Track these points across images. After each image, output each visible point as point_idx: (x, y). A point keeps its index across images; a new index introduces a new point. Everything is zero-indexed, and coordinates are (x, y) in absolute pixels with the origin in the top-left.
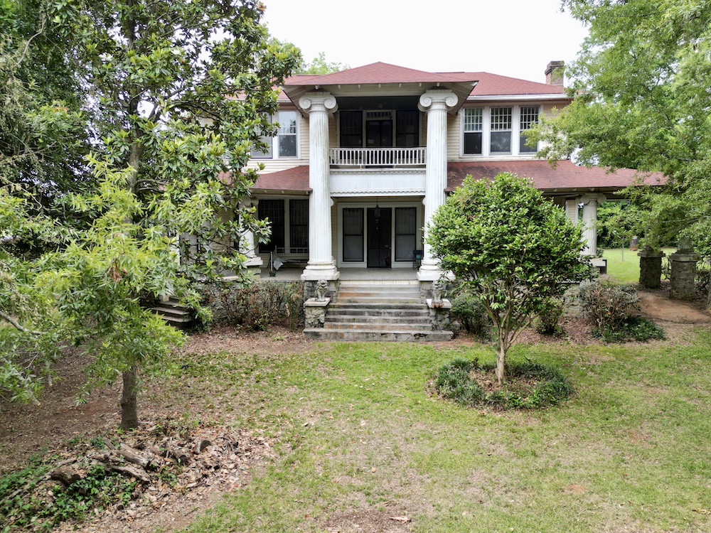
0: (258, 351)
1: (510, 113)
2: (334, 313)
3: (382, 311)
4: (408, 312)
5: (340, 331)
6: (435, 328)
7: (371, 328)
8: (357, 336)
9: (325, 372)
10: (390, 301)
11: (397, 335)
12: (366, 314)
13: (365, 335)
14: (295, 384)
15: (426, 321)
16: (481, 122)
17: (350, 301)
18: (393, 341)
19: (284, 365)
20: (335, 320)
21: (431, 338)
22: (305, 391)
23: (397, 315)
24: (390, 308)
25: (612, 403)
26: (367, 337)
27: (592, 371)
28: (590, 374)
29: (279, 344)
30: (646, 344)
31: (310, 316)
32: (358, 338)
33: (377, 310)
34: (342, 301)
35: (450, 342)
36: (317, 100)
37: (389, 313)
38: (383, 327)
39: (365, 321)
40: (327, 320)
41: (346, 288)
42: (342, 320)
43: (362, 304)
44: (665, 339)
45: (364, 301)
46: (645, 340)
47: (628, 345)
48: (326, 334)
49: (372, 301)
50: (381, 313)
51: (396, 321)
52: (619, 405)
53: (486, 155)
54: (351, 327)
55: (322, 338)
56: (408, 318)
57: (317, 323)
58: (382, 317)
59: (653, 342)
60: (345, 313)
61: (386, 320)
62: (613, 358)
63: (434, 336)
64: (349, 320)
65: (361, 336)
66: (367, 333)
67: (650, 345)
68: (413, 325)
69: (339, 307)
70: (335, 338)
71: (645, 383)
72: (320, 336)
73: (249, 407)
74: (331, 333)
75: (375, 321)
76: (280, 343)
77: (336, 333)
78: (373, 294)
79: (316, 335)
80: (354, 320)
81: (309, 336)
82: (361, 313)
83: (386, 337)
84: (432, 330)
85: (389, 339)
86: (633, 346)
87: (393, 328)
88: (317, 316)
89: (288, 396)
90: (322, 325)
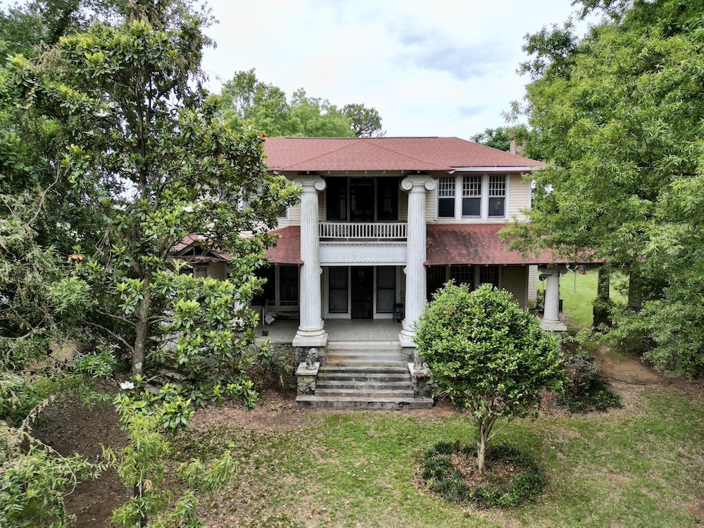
0: (255, 425)
1: (480, 181)
2: (324, 379)
3: (368, 376)
4: (391, 377)
5: (330, 399)
6: (416, 395)
7: (359, 395)
8: (345, 404)
9: (320, 453)
10: (375, 365)
11: (382, 403)
12: (354, 379)
13: (353, 404)
14: (292, 471)
15: (408, 387)
16: (454, 188)
17: (338, 365)
18: (379, 409)
19: (280, 443)
20: (325, 387)
21: (414, 406)
22: (303, 481)
23: (382, 380)
24: (375, 372)
25: (582, 497)
26: (355, 406)
27: (561, 451)
28: (560, 455)
29: (273, 416)
30: (604, 415)
31: (302, 384)
32: (347, 407)
33: (363, 375)
34: (331, 365)
35: (431, 411)
36: (309, 182)
37: (375, 379)
38: (369, 395)
39: (352, 387)
40: (318, 387)
41: (334, 350)
42: (331, 387)
43: (349, 368)
44: (621, 407)
45: (351, 364)
46: (604, 409)
47: (590, 415)
48: (317, 403)
49: (358, 365)
50: (367, 379)
51: (381, 388)
52: (588, 500)
53: (459, 218)
54: (340, 394)
55: (314, 406)
56: (391, 384)
57: (308, 390)
58: (368, 383)
59: (612, 411)
60: (333, 379)
61: (372, 387)
62: (578, 435)
63: (416, 404)
64: (338, 387)
65: (349, 405)
66: (355, 402)
67: (608, 415)
68: (397, 392)
69: (329, 371)
70: (325, 406)
71: (608, 468)
72: (312, 404)
73: (251, 505)
74: (321, 402)
75: (362, 387)
76: (274, 414)
77: (326, 402)
78: (359, 357)
79: (308, 404)
80: (342, 387)
81: (301, 405)
82: (349, 379)
83: (372, 405)
84: (414, 397)
85: (375, 407)
86: (593, 417)
87: (379, 395)
88: (308, 384)
89: (286, 488)
90: (313, 393)
